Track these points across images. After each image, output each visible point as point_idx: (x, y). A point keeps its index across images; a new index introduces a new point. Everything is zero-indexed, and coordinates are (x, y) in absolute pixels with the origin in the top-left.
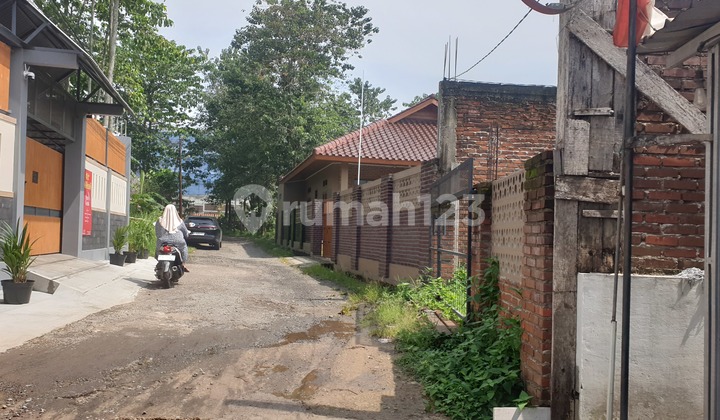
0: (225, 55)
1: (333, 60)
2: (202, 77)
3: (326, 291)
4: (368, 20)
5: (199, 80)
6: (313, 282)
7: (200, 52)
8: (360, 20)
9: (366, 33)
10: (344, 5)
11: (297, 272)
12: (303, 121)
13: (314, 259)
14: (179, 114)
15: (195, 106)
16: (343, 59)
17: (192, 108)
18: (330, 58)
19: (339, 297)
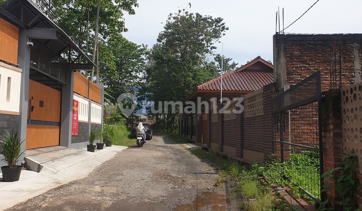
0: (155, 47)
1: (206, 45)
2: (145, 58)
3: (205, 167)
4: (223, 24)
5: (143, 59)
6: (197, 160)
7: (143, 46)
8: (219, 24)
9: (222, 31)
10: (211, 17)
11: (189, 153)
12: (191, 75)
13: (198, 145)
14: (134, 76)
15: (141, 72)
16: (211, 44)
17: (140, 73)
18: (204, 44)
19: (213, 171)
